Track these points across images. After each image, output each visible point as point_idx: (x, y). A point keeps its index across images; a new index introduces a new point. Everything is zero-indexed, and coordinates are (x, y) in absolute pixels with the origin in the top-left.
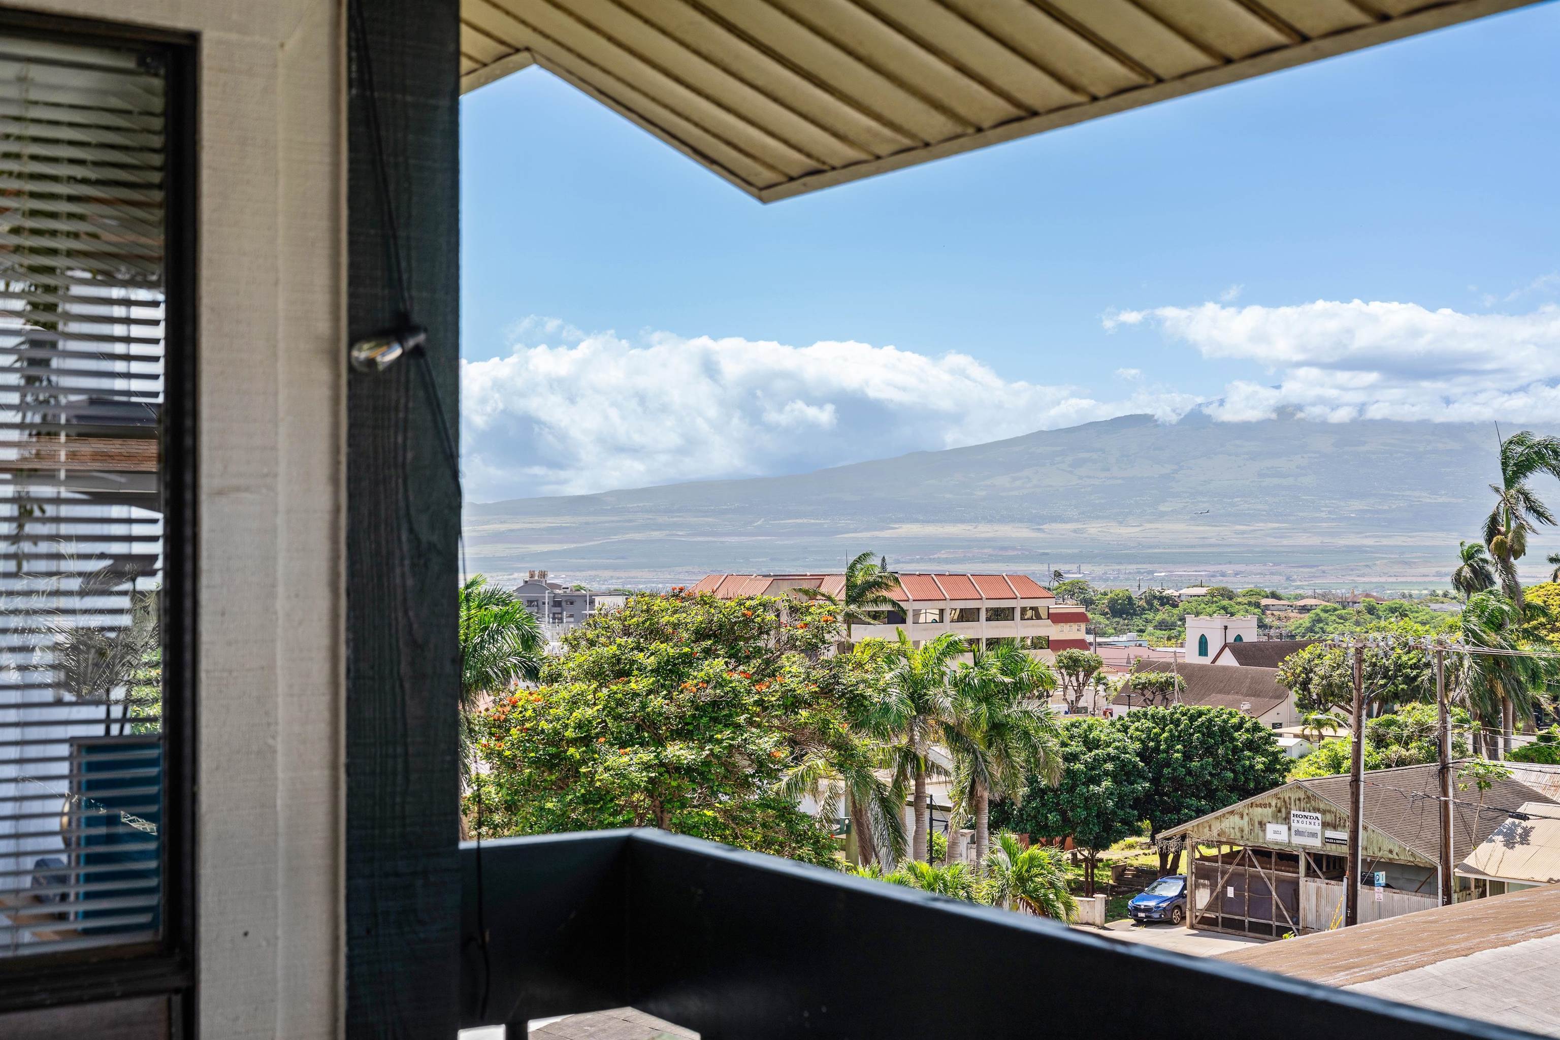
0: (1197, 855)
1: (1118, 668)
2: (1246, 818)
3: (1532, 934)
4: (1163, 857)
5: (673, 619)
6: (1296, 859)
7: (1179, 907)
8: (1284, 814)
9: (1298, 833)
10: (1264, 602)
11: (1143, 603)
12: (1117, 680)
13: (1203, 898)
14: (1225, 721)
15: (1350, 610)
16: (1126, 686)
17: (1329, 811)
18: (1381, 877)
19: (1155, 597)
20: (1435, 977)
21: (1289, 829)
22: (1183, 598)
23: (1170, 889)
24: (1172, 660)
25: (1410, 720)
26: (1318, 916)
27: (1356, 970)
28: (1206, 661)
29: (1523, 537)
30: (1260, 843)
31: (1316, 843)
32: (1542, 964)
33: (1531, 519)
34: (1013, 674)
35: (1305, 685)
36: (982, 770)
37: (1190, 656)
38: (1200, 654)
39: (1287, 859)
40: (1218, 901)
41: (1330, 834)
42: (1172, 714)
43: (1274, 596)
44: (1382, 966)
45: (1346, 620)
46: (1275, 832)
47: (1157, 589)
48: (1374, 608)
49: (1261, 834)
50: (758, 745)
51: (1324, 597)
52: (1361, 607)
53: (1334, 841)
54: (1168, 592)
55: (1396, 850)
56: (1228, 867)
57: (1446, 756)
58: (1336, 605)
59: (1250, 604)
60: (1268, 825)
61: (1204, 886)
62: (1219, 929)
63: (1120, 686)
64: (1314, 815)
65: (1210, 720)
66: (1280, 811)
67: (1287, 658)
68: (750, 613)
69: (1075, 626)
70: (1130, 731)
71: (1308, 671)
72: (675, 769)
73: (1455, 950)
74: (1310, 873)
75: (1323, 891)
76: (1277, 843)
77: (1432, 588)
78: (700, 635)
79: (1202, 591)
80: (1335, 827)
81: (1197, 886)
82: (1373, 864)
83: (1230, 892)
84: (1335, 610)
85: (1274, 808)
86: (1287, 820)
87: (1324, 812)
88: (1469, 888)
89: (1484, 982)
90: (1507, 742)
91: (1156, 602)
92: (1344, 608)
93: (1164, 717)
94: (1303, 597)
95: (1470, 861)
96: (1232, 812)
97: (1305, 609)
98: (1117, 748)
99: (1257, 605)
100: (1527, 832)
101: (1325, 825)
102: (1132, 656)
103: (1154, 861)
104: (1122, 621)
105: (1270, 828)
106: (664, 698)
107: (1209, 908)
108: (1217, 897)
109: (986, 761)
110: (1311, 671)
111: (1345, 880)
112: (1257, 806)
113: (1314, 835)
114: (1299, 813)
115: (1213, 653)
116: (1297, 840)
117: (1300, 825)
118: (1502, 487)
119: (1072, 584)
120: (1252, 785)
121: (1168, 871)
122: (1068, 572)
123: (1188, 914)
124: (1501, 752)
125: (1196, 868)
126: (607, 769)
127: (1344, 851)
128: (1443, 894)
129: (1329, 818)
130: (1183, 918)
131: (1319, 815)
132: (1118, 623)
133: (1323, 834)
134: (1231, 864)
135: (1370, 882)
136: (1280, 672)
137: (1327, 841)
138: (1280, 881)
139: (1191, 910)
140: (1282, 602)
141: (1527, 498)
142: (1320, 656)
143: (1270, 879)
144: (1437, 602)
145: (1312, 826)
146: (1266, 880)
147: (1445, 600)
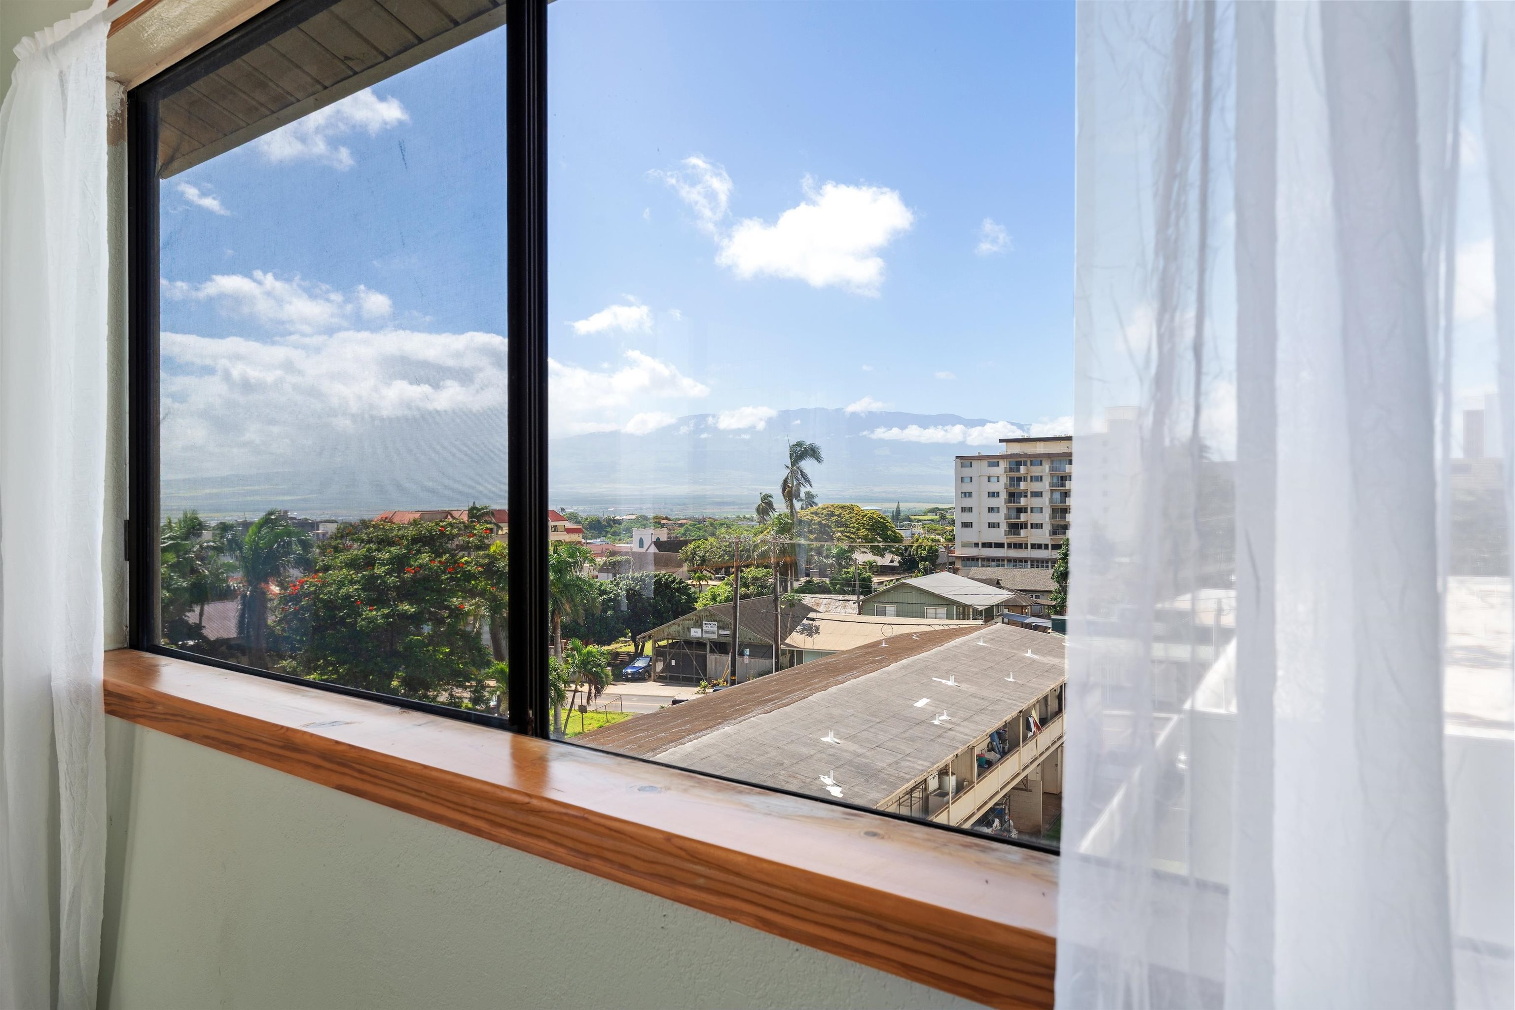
0: (657, 646)
1: (601, 555)
2: (681, 626)
3: (850, 677)
4: (636, 647)
5: (400, 533)
6: (705, 645)
7: (648, 671)
8: (699, 624)
9: (706, 632)
10: (663, 522)
11: (605, 523)
12: (600, 560)
13: (660, 666)
14: (667, 579)
15: (702, 525)
16: (605, 563)
17: (721, 621)
18: (747, 652)
19: (611, 520)
20: (815, 702)
21: (702, 630)
22: (624, 520)
23: (640, 663)
24: (630, 551)
25: (750, 576)
26: (716, 672)
27: (775, 701)
28: (643, 550)
29: (799, 490)
30: (688, 638)
31: (715, 636)
32: (859, 692)
33: (803, 481)
34: (573, 558)
35: (692, 561)
36: (560, 608)
37: (636, 548)
38: (640, 547)
39: (700, 644)
40: (668, 666)
41: (721, 632)
42: (642, 576)
43: (667, 518)
44: (787, 698)
45: (700, 530)
46: (695, 632)
47: (612, 516)
48: (713, 524)
49: (688, 633)
50: (450, 602)
51: (690, 519)
52: (707, 523)
53: (723, 635)
54: (617, 518)
55: (752, 638)
56: (672, 650)
57: (777, 592)
58: (696, 523)
59: (656, 523)
60: (692, 629)
61: (660, 660)
62: (668, 681)
63: (602, 563)
64: (714, 623)
65: (660, 578)
66: (697, 622)
67: (683, 548)
68: (443, 529)
69: (577, 535)
70: (621, 585)
71: (694, 554)
72: (404, 616)
73: (818, 687)
74: (712, 651)
75: (718, 660)
76: (696, 638)
77: (737, 514)
78: (415, 540)
79: (634, 517)
80: (724, 629)
81: (657, 661)
82: (743, 646)
83: (673, 662)
84: (696, 525)
85: (694, 621)
86: (701, 626)
87: (718, 622)
88: (786, 654)
89: (837, 703)
90: (792, 584)
91: (611, 523)
92: (699, 524)
93: (637, 578)
94: (680, 520)
95: (787, 641)
96: (674, 624)
97: (681, 525)
98: (614, 594)
99: (659, 523)
100: (817, 628)
101: (719, 628)
102: (604, 549)
103: (631, 649)
104: (595, 532)
105: (693, 630)
106: (396, 577)
107: (663, 671)
108: (666, 666)
109: (562, 603)
110: (695, 554)
111: (730, 654)
112: (686, 620)
113: (713, 633)
114: (706, 622)
115: (646, 547)
116: (706, 636)
117: (707, 628)
118: (790, 466)
119: (570, 514)
120: (680, 610)
121: (638, 654)
122: (567, 509)
123: (652, 674)
124: (789, 588)
125: (656, 652)
126: (363, 620)
127: (730, 639)
128: (776, 658)
129: (721, 624)
130: (650, 676)
131: (716, 623)
132: (593, 533)
133: (718, 632)
134: (673, 649)
135: (742, 654)
136: (680, 555)
137: (720, 635)
138: (697, 656)
139: (654, 672)
140: (671, 522)
141: (801, 472)
142: (698, 547)
143: (692, 655)
144: (741, 521)
145: (713, 629)
146: (691, 656)
147: (745, 520)
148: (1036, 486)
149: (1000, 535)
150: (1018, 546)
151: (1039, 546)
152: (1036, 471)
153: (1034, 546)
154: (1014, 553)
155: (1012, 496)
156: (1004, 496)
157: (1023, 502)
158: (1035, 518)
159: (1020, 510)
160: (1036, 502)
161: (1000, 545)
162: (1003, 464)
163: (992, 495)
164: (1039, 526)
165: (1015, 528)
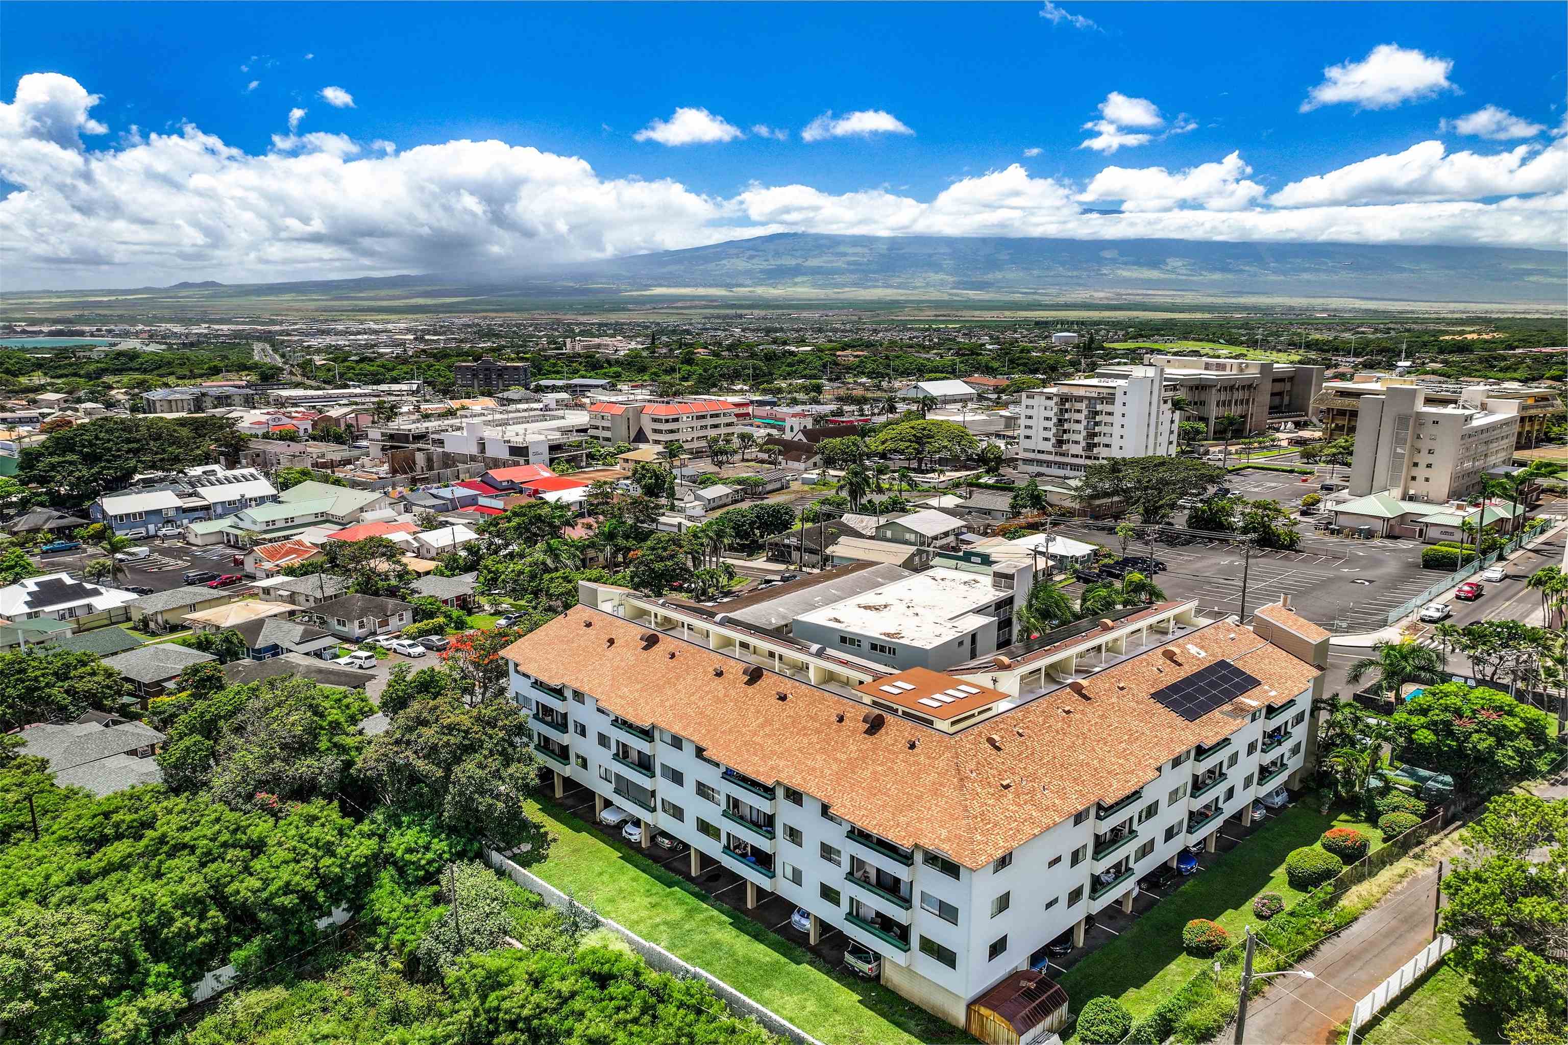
6: (791, 547)
9: (792, 542)
21: (790, 541)
30: (783, 543)
31: (796, 544)
46: (787, 541)
74: (794, 550)
86: (789, 539)
95: (826, 550)
105: (785, 540)
113: (795, 542)
114: (792, 537)
115: (795, 433)
143: (785, 551)
148: (1077, 416)
149: (1048, 446)
150: (1063, 455)
151: (1077, 456)
152: (1078, 406)
153: (1073, 456)
154: (1059, 459)
155: (1061, 422)
156: (1055, 420)
157: (1066, 426)
158: (1075, 437)
159: (1065, 431)
160: (1076, 427)
161: (1050, 453)
162: (1055, 399)
163: (1047, 419)
164: (1077, 442)
165: (1060, 443)
